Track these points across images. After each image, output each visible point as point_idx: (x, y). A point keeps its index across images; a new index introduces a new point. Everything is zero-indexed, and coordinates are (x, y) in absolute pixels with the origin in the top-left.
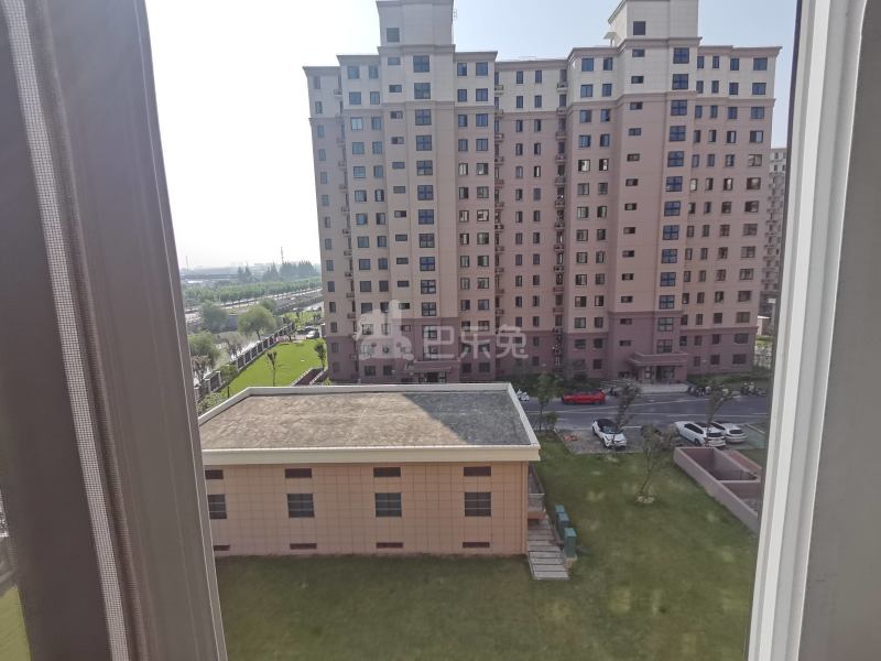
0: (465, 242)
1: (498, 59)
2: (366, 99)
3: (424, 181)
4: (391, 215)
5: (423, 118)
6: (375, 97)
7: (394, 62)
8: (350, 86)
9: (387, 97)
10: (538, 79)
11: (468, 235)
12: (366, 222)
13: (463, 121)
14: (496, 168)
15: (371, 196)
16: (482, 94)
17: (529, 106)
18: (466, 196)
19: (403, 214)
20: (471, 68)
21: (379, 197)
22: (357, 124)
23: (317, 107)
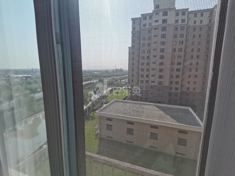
0: (173, 64)
1: (189, 10)
2: (147, 25)
3: (162, 47)
4: (151, 56)
5: (164, 29)
6: (150, 24)
7: (157, 14)
8: (143, 22)
9: (154, 24)
10: (202, 15)
11: (174, 62)
12: (144, 58)
13: (176, 29)
14: (186, 42)
15: (146, 52)
16: (183, 21)
17: (198, 23)
18: (175, 51)
19: (155, 56)
20: (180, 13)
21: (148, 52)
22: (145, 32)
23: (134, 28)
